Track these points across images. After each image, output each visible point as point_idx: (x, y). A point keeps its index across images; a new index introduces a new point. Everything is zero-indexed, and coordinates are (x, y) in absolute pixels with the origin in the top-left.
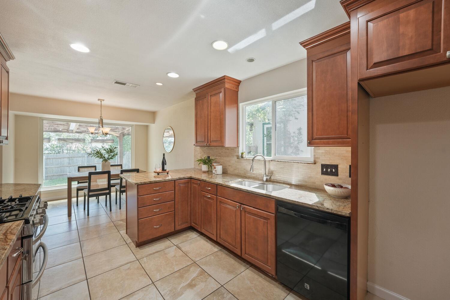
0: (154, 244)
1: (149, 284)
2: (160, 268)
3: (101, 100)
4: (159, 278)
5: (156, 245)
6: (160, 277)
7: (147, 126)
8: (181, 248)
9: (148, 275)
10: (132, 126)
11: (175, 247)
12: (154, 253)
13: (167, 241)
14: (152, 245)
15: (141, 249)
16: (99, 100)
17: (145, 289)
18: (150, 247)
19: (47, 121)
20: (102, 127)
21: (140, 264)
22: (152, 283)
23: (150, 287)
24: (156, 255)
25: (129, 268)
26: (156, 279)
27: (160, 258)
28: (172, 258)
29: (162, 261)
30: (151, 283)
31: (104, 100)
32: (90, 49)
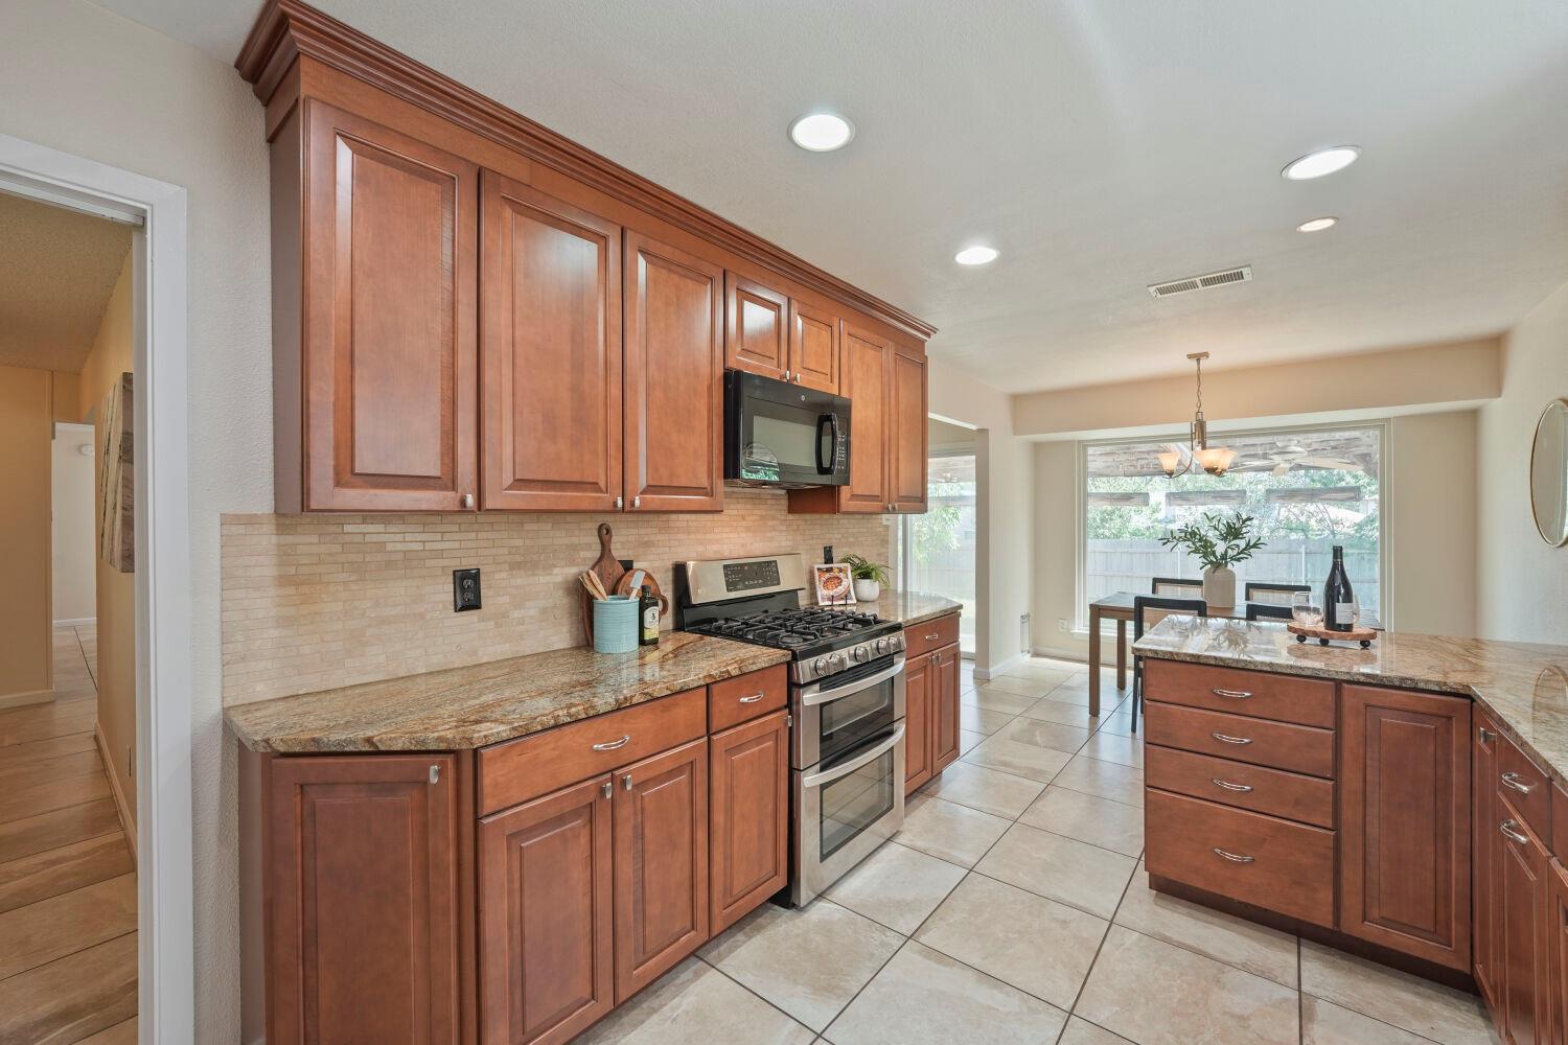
0: (1216, 920)
1: (1058, 1001)
2: (1143, 1001)
3: (1198, 357)
4: (1103, 1016)
5: (1225, 933)
6: (1108, 1018)
7: (1474, 415)
8: (1311, 1020)
9: (1084, 983)
10: (1381, 424)
11: (1295, 996)
12: (1180, 946)
13: (1288, 951)
14: (1210, 918)
15: (1160, 902)
16: (1190, 356)
17: (1033, 1002)
18: (1193, 921)
19: (1100, 450)
20: (1204, 448)
21: (1105, 936)
22: (1069, 1010)
23: (1051, 1014)
24: (1184, 957)
25: (1065, 922)
26: (1089, 1014)
27: (1181, 974)
28: (1225, 1013)
29: (1175, 990)
30: (1067, 1007)
31: (1206, 355)
32: (997, 248)
